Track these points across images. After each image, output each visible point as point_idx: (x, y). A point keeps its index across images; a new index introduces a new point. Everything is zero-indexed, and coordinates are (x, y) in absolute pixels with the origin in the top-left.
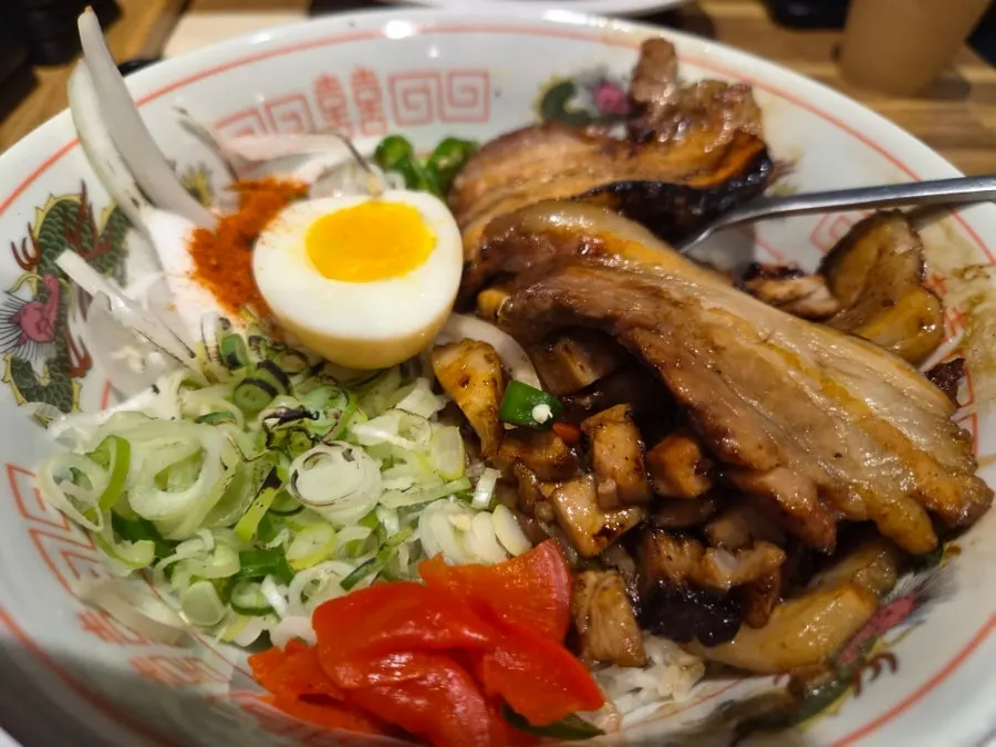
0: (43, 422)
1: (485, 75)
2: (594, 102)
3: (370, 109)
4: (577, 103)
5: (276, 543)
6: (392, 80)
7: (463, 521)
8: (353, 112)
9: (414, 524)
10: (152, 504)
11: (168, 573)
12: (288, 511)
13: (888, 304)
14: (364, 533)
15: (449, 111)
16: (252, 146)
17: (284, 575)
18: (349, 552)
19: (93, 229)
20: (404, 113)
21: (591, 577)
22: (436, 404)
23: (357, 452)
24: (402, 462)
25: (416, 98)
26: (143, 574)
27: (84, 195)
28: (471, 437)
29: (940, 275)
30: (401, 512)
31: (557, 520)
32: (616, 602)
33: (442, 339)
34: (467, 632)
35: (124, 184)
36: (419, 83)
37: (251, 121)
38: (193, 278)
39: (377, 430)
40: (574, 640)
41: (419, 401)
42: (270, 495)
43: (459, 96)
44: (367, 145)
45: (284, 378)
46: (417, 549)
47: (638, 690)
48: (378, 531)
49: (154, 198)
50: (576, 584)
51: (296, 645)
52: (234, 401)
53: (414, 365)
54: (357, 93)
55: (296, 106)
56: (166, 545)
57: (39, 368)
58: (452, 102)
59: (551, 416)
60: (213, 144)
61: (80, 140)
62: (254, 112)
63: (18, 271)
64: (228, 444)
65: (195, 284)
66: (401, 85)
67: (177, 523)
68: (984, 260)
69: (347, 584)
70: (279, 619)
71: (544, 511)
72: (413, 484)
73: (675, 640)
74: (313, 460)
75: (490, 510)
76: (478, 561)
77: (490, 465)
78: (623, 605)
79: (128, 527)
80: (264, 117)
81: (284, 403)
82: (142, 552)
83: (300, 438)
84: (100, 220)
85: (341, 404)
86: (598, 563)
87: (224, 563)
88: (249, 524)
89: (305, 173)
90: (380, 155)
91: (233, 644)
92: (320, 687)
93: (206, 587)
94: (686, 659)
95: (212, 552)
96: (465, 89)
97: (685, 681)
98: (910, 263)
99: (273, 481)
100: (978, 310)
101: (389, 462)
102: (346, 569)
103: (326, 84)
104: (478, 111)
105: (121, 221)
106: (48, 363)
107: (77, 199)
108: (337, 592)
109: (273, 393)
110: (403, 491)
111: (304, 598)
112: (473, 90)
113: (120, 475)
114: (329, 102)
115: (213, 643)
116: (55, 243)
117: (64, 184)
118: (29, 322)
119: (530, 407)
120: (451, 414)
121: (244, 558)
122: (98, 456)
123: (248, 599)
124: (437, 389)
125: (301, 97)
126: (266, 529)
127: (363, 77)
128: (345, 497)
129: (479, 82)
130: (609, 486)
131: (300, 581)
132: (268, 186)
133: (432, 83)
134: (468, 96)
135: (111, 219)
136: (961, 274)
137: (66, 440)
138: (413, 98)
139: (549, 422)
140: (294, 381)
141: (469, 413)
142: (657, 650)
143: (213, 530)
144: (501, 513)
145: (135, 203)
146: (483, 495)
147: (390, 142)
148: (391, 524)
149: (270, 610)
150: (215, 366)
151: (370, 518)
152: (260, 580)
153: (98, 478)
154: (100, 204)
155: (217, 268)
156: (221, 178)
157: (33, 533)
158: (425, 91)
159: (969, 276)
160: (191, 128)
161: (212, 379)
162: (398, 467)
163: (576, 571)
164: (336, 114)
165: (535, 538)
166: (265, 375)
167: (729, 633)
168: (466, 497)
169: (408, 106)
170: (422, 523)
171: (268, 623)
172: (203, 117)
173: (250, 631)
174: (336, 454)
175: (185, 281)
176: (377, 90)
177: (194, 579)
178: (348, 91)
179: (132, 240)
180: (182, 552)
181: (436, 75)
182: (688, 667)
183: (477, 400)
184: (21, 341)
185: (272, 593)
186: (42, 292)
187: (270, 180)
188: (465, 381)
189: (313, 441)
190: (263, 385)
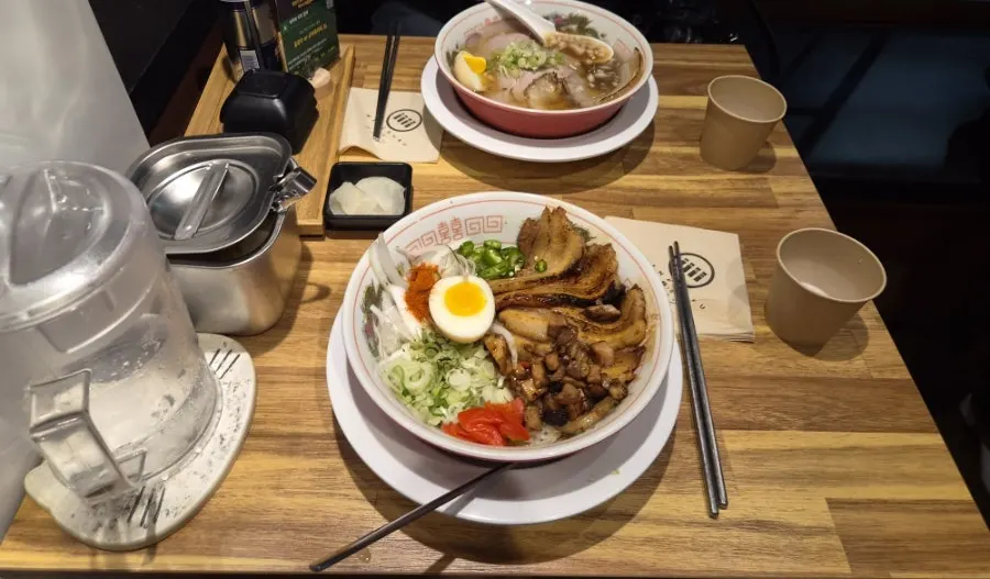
1: (501, 217)
3: (457, 232)
5: (443, 397)
6: (466, 220)
7: (495, 392)
8: (451, 234)
9: (481, 392)
10: (410, 386)
11: (415, 404)
12: (447, 387)
13: (632, 323)
14: (467, 394)
15: (487, 229)
16: (416, 253)
17: (446, 406)
18: (463, 400)
19: (375, 293)
20: (470, 232)
21: (530, 408)
22: (485, 354)
23: (465, 371)
24: (477, 373)
25: (477, 226)
26: (410, 404)
27: (373, 284)
28: (496, 366)
29: (649, 315)
30: (477, 388)
31: (522, 391)
33: (489, 333)
35: (384, 279)
36: (475, 221)
37: (417, 243)
38: (407, 310)
39: (469, 364)
40: (524, 424)
41: (480, 354)
42: (442, 383)
43: (491, 224)
44: (456, 245)
45: (440, 345)
46: (482, 399)
48: (471, 394)
49: (391, 280)
50: (525, 410)
51: (451, 423)
52: (427, 354)
53: (479, 342)
54: (453, 226)
55: (432, 235)
56: (413, 398)
57: (372, 344)
58: (488, 227)
60: (405, 255)
61: (371, 263)
62: (417, 240)
63: (363, 315)
64: (428, 368)
65: (408, 313)
66: (469, 222)
67: (416, 390)
69: (464, 408)
70: (445, 417)
71: (518, 388)
72: (480, 381)
73: (552, 426)
74: (452, 373)
75: (502, 388)
76: (499, 403)
77: (503, 374)
79: (406, 392)
80: (420, 241)
81: (440, 355)
82: (409, 398)
83: (448, 367)
84: (376, 290)
85: (458, 356)
86: (532, 403)
87: (430, 402)
88: (436, 391)
89: (435, 261)
90: (460, 250)
93: (426, 408)
95: (426, 399)
96: (493, 222)
98: (640, 310)
99: (443, 380)
100: (654, 330)
101: (473, 373)
102: (463, 404)
103: (442, 225)
104: (498, 229)
105: (381, 288)
107: (371, 285)
108: (461, 410)
109: (438, 352)
110: (477, 383)
111: (453, 412)
112: (496, 222)
113: (403, 378)
114: (443, 231)
116: (369, 303)
117: (367, 283)
118: (367, 331)
120: (490, 357)
121: (435, 401)
122: (394, 370)
123: (437, 412)
124: (486, 349)
125: (433, 231)
126: (440, 394)
127: (456, 221)
128: (461, 384)
129: (499, 219)
130: (538, 382)
131: (451, 407)
132: (423, 268)
133: (481, 221)
134: (494, 224)
135: (379, 290)
136: (653, 316)
137: (384, 366)
138: (473, 226)
140: (444, 347)
141: (496, 359)
142: (548, 429)
143: (425, 393)
144: (505, 389)
145: (386, 284)
146: (500, 383)
147: (466, 244)
148: (475, 392)
149: (442, 415)
150: (421, 343)
151: (468, 390)
152: (440, 407)
153: (397, 379)
154: (376, 285)
155: (414, 305)
156: (407, 268)
158: (479, 223)
160: (399, 251)
161: (420, 347)
162: (476, 375)
163: (526, 406)
164: (445, 236)
165: (515, 397)
166: (435, 346)
167: (565, 423)
168: (496, 385)
169: (472, 229)
170: (483, 392)
171: (442, 418)
172: (403, 246)
173: (437, 421)
174: (458, 371)
175: (405, 312)
176: (460, 224)
177: (422, 407)
178: (450, 226)
179: (384, 295)
180: (418, 399)
181: (482, 218)
182: (555, 434)
183: (498, 354)
184: (367, 337)
185: (443, 410)
186: (369, 320)
187: (423, 265)
188: (495, 348)
189: (452, 367)
190: (435, 349)
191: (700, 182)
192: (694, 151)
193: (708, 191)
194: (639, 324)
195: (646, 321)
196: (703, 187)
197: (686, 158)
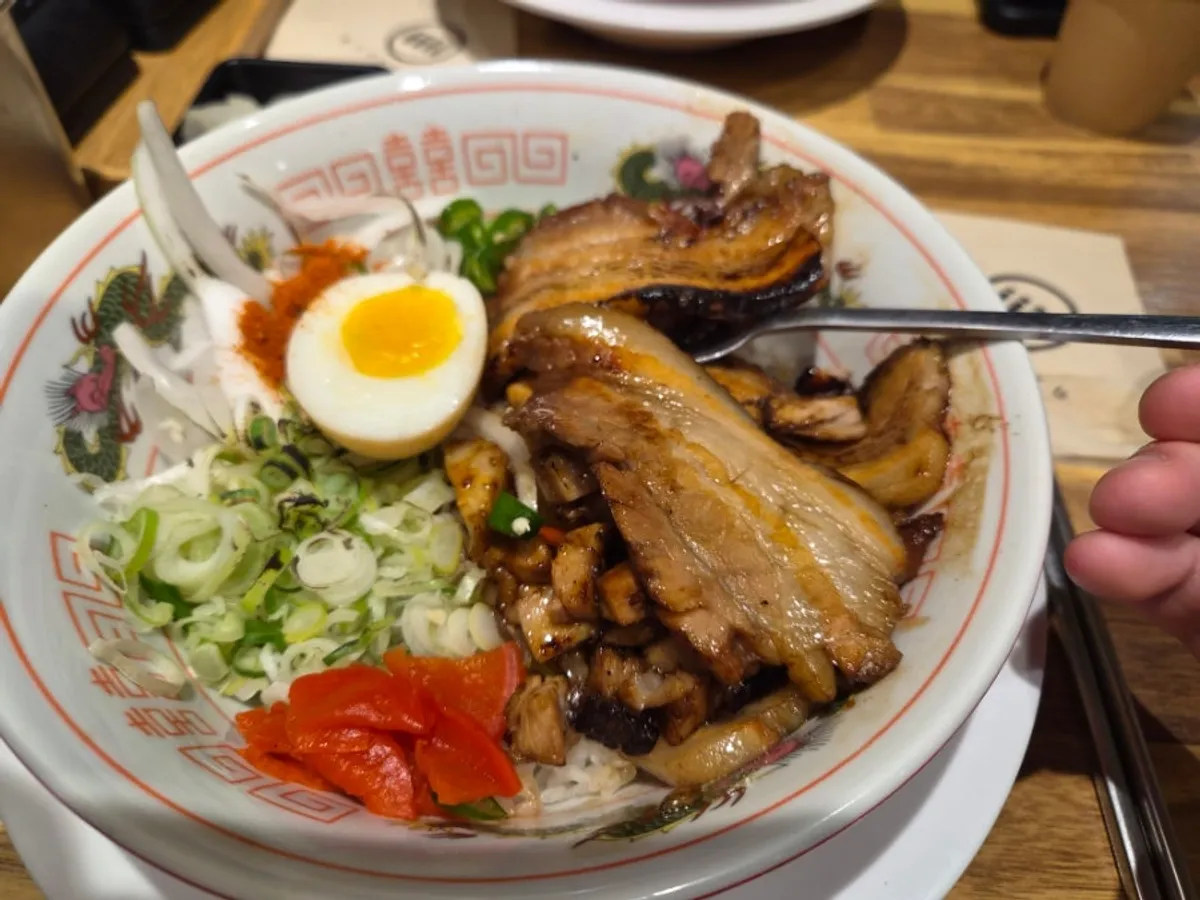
0: (89, 489)
1: (563, 138)
2: (675, 174)
3: (441, 168)
4: (657, 174)
5: (275, 617)
6: (465, 139)
7: (438, 616)
8: (423, 171)
9: (398, 613)
10: (173, 570)
11: (186, 629)
12: (287, 589)
13: (902, 442)
14: (352, 616)
15: (524, 171)
16: (314, 208)
17: (281, 647)
18: (332, 632)
19: (150, 296)
20: (476, 172)
21: (535, 682)
22: (443, 496)
23: (357, 542)
24: (401, 552)
25: (493, 159)
26: (165, 631)
27: (143, 266)
28: (465, 534)
29: (958, 419)
30: (390, 601)
32: (543, 708)
33: (460, 432)
34: (405, 718)
35: (182, 256)
36: (491, 143)
37: (316, 182)
38: (239, 352)
39: (378, 521)
40: (505, 736)
41: (426, 495)
42: (272, 576)
43: (534, 157)
44: (431, 206)
45: (304, 462)
46: (396, 638)
47: (574, 783)
48: (367, 615)
49: (212, 266)
50: (520, 687)
51: (276, 708)
52: (259, 477)
54: (426, 152)
55: (364, 166)
56: (184, 608)
58: (528, 163)
59: (529, 529)
60: (276, 208)
61: (142, 211)
62: (318, 173)
63: (76, 345)
65: (240, 358)
66: (473, 145)
67: (195, 588)
68: (994, 411)
69: (329, 660)
70: (270, 682)
72: (408, 574)
73: (606, 745)
74: (317, 544)
75: (470, 605)
76: (446, 654)
77: (476, 564)
78: (550, 711)
79: (152, 589)
80: (329, 176)
81: (302, 487)
82: (162, 612)
83: (311, 521)
84: (158, 288)
85: (352, 494)
87: (230, 629)
88: (256, 596)
89: (366, 238)
90: (444, 220)
91: (234, 698)
92: (282, 748)
93: (212, 650)
94: (619, 763)
95: (222, 617)
96: (540, 151)
97: (616, 781)
98: (932, 404)
99: (275, 563)
100: (976, 463)
101: (387, 551)
102: (330, 646)
103: (395, 144)
104: (555, 173)
105: (178, 288)
106: (100, 432)
107: (136, 270)
108: (318, 668)
109: (293, 475)
110: (396, 580)
111: (293, 668)
112: (550, 153)
113: (147, 545)
114: (398, 162)
115: (214, 695)
116: (113, 315)
118: (83, 395)
119: (512, 519)
120: (455, 506)
121: (249, 626)
122: (130, 526)
123: (248, 663)
125: (368, 157)
126: (270, 603)
127: (435, 136)
128: (339, 582)
129: (556, 145)
131: (291, 652)
132: (326, 251)
133: (507, 144)
134: (544, 158)
135: (169, 288)
136: (973, 421)
137: (109, 505)
138: (486, 158)
139: (527, 535)
140: (316, 464)
143: (226, 597)
144: (479, 609)
145: (192, 273)
146: (468, 589)
147: (460, 205)
148: (378, 610)
149: (261, 674)
150: (242, 447)
151: (361, 602)
152: (261, 646)
153: (128, 546)
154: (159, 275)
155: (264, 341)
156: (282, 241)
157: (66, 595)
158: (501, 151)
159: (979, 425)
160: (253, 193)
161: (240, 457)
162: (395, 558)
164: (405, 174)
165: (499, 637)
166: (285, 458)
167: (647, 747)
168: (450, 592)
169: (482, 166)
170: (405, 613)
171: (261, 686)
172: (264, 181)
173: (247, 689)
174: (338, 541)
175: (231, 355)
176: (449, 149)
177: (203, 641)
178: (418, 150)
179: (188, 306)
180: (198, 614)
181: (512, 136)
182: (620, 770)
183: (473, 502)
184: (75, 412)
185: (267, 659)
186: (98, 361)
187: (331, 244)
188: (469, 479)
189: (324, 526)
190: (285, 468)
191: (1047, 154)
192: (1032, 95)
193: (1061, 172)
194: (928, 446)
195: (947, 438)
196: (1053, 165)
197: (1013, 108)
